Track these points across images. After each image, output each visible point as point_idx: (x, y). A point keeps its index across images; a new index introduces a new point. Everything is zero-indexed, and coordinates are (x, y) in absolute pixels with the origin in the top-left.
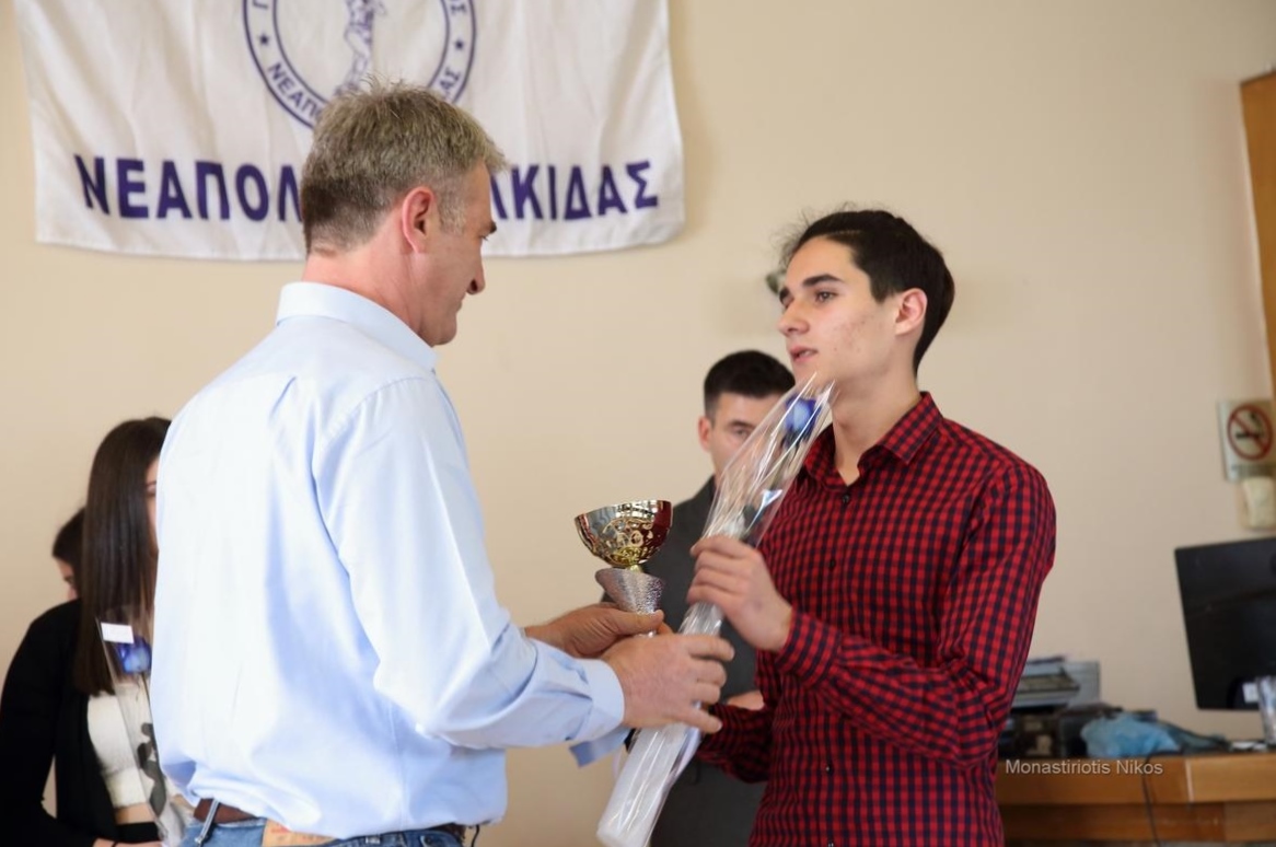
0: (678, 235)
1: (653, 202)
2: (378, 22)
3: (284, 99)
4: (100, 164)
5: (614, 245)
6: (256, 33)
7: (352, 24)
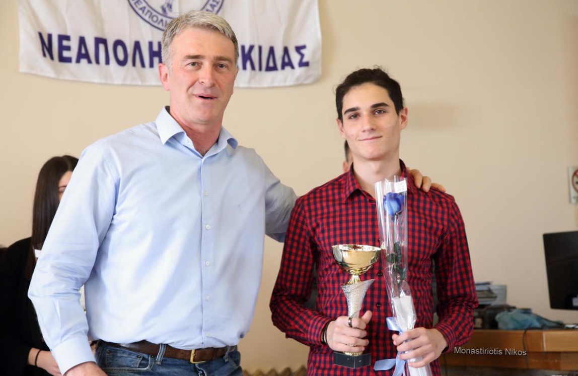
0: (317, 81)
1: (307, 64)
4: (50, 36)
5: (288, 83)
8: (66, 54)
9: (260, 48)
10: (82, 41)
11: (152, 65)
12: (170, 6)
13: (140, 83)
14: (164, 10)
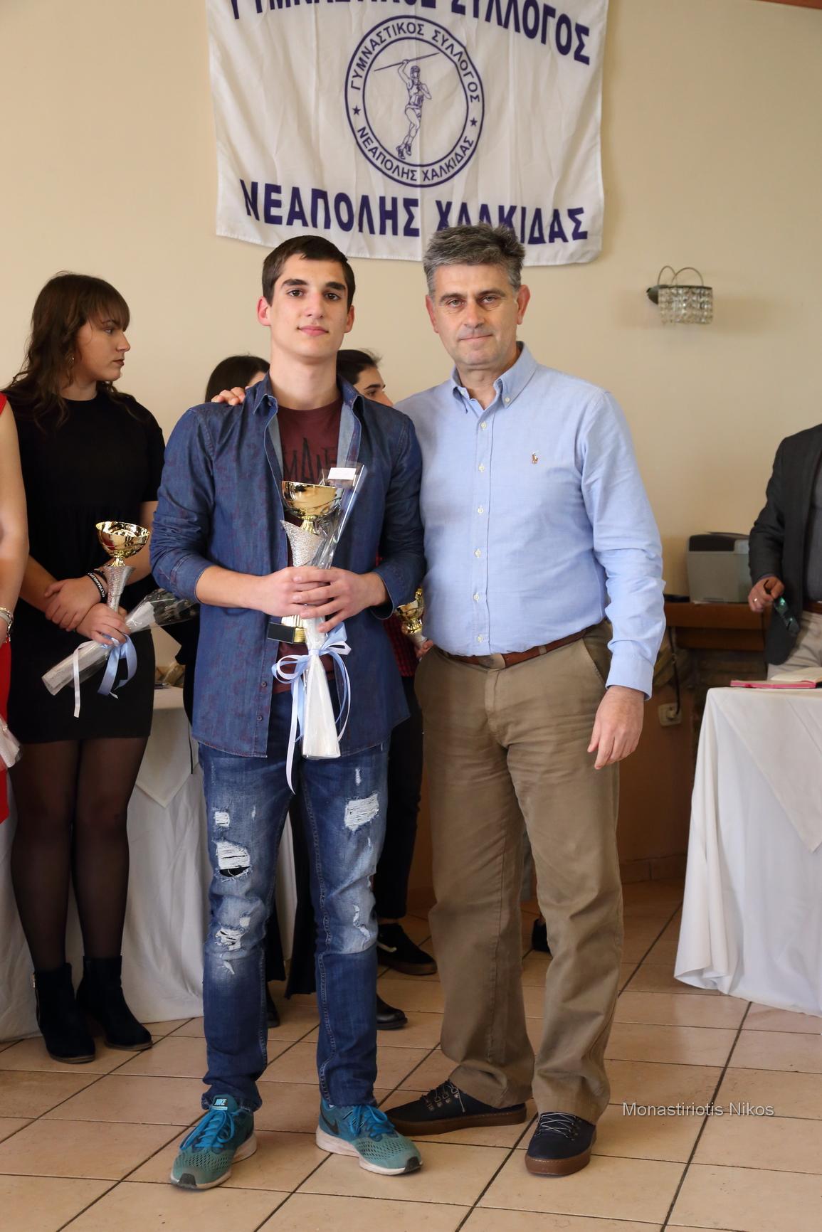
0: (596, 259)
1: (584, 236)
2: (425, 103)
3: (366, 151)
4: (255, 185)
5: (558, 263)
6: (352, 107)
7: (409, 104)
8: (274, 211)
9: (524, 210)
10: (296, 193)
11: (383, 231)
12: (409, 147)
13: (368, 256)
14: (400, 152)
